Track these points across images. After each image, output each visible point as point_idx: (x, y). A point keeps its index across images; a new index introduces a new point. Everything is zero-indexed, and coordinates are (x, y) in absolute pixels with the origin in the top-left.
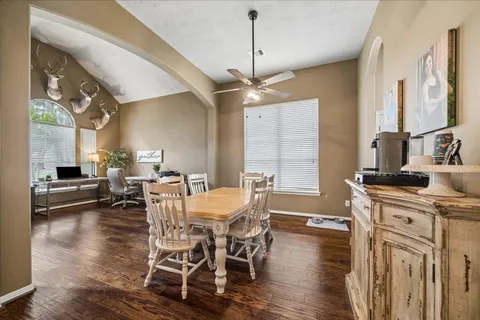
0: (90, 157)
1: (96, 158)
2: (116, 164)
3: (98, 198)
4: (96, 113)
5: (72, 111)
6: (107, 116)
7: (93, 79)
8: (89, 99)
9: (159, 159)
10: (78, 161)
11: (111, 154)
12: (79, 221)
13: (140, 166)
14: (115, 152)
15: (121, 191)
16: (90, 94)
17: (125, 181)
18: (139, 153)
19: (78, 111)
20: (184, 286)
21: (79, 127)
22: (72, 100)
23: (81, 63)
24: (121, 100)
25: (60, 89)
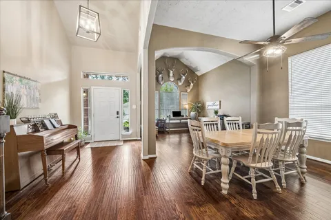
0: (185, 106)
1: (187, 107)
2: (195, 110)
4: (187, 83)
6: (192, 84)
7: (186, 66)
8: (184, 77)
9: (218, 107)
10: (180, 109)
11: (194, 104)
12: (180, 137)
13: (208, 111)
14: (196, 103)
16: (184, 75)
18: (207, 104)
19: (180, 84)
20: (203, 178)
21: (181, 92)
22: (178, 79)
23: (181, 60)
24: (199, 74)
25: (174, 76)
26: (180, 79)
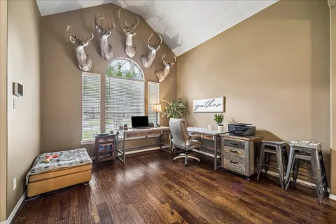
0: (155, 107)
1: (159, 108)
2: (175, 114)
3: (161, 146)
5: (142, 65)
6: (168, 67)
8: (154, 52)
9: (220, 109)
10: (146, 112)
11: (171, 104)
13: (196, 117)
14: (173, 102)
15: (183, 145)
17: (187, 132)
18: (195, 103)
19: (146, 65)
21: (148, 80)
22: (142, 56)
23: (148, 22)
24: (178, 52)
25: (134, 47)
26: (146, 55)
